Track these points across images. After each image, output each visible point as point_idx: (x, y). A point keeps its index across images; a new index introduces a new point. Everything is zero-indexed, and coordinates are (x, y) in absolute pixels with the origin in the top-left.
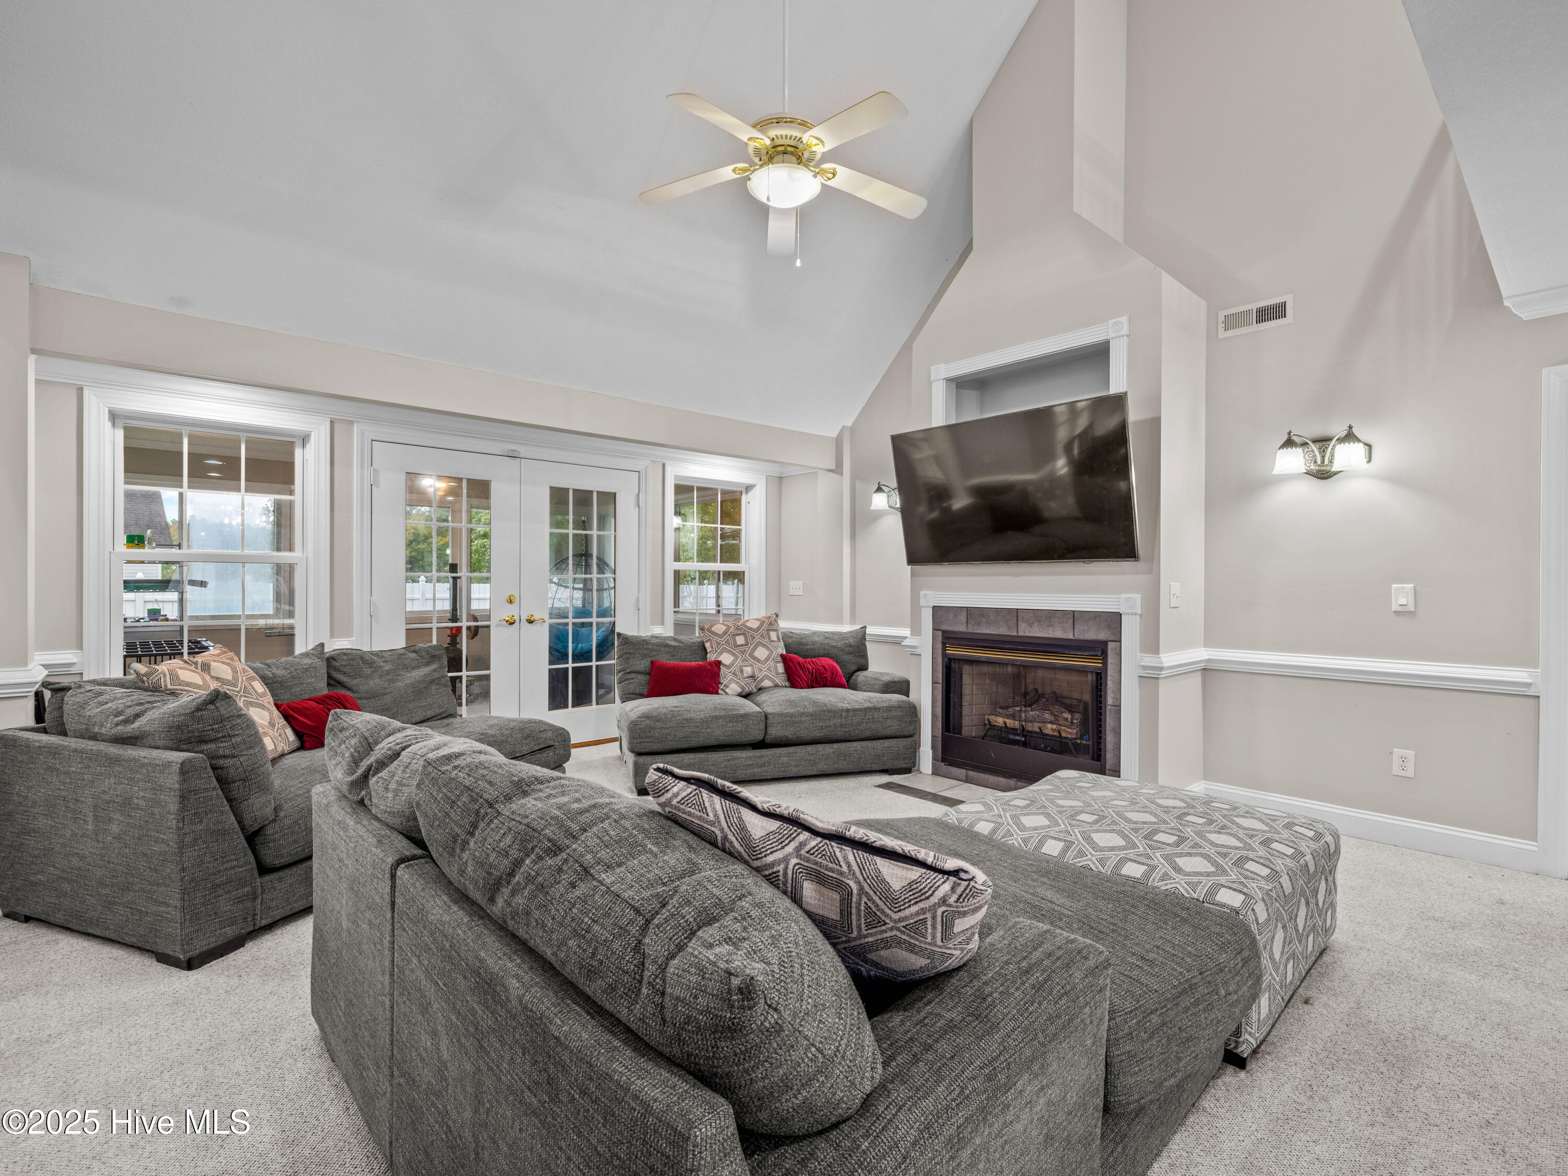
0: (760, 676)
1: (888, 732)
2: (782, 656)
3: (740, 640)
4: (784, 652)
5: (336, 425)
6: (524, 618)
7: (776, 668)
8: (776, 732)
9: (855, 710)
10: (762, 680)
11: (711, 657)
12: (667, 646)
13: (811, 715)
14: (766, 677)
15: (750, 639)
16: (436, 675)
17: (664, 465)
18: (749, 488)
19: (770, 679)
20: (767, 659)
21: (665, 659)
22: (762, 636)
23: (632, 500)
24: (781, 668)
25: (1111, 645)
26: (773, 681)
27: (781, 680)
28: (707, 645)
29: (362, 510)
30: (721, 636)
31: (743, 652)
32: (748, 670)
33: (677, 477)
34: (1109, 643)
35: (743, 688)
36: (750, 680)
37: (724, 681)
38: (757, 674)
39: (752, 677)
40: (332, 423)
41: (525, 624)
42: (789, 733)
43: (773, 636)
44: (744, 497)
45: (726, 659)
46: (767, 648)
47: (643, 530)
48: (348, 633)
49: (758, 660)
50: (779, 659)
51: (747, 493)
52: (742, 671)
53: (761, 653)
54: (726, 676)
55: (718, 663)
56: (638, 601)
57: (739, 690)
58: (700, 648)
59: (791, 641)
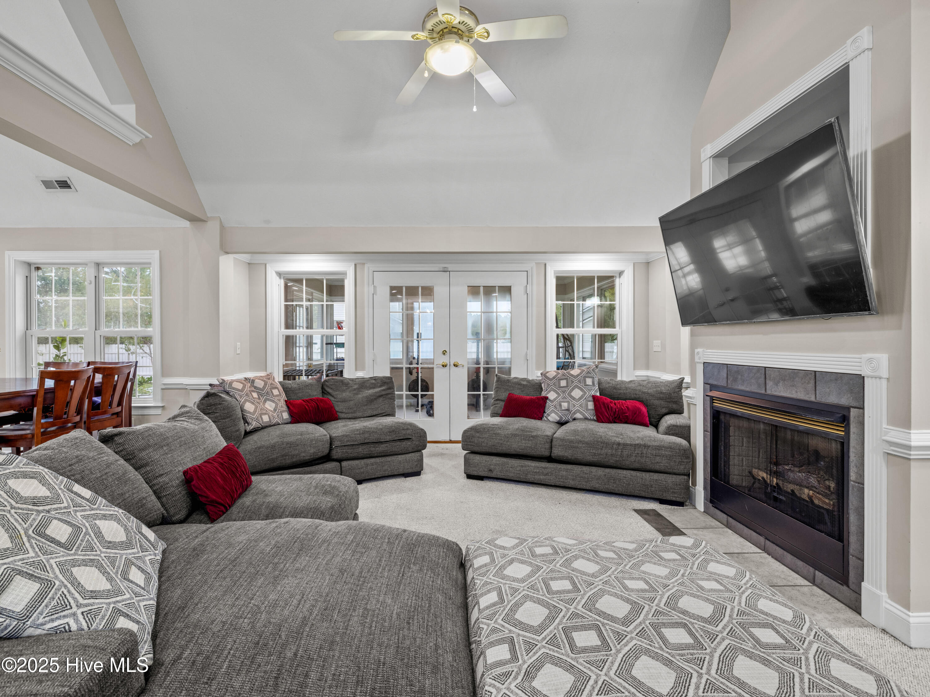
0: (573, 410)
1: (657, 467)
2: (594, 397)
3: (563, 383)
4: (598, 394)
5: (357, 266)
6: (452, 364)
7: (587, 405)
8: (557, 452)
9: (625, 445)
10: (575, 413)
11: (544, 394)
12: (520, 384)
13: (587, 443)
14: (578, 411)
15: (570, 382)
16: (384, 393)
17: (545, 264)
18: (621, 273)
19: (581, 413)
20: (580, 398)
21: (517, 393)
22: (579, 381)
23: (522, 289)
24: (591, 405)
25: (853, 413)
26: (583, 415)
27: (590, 415)
28: (543, 385)
29: (369, 307)
30: (551, 380)
31: (564, 392)
32: (565, 405)
33: (555, 272)
34: (852, 410)
35: (561, 418)
36: (567, 412)
37: (547, 411)
38: (571, 408)
39: (568, 410)
40: (355, 265)
41: (453, 368)
42: (567, 454)
43: (589, 381)
44: (617, 281)
45: (552, 396)
46: (582, 390)
47: (530, 309)
48: (363, 369)
49: (574, 399)
50: (591, 399)
51: (620, 277)
52: (561, 405)
53: (577, 393)
54: (550, 407)
55: (547, 398)
56: (526, 354)
57: (558, 419)
58: (538, 386)
59: (605, 385)
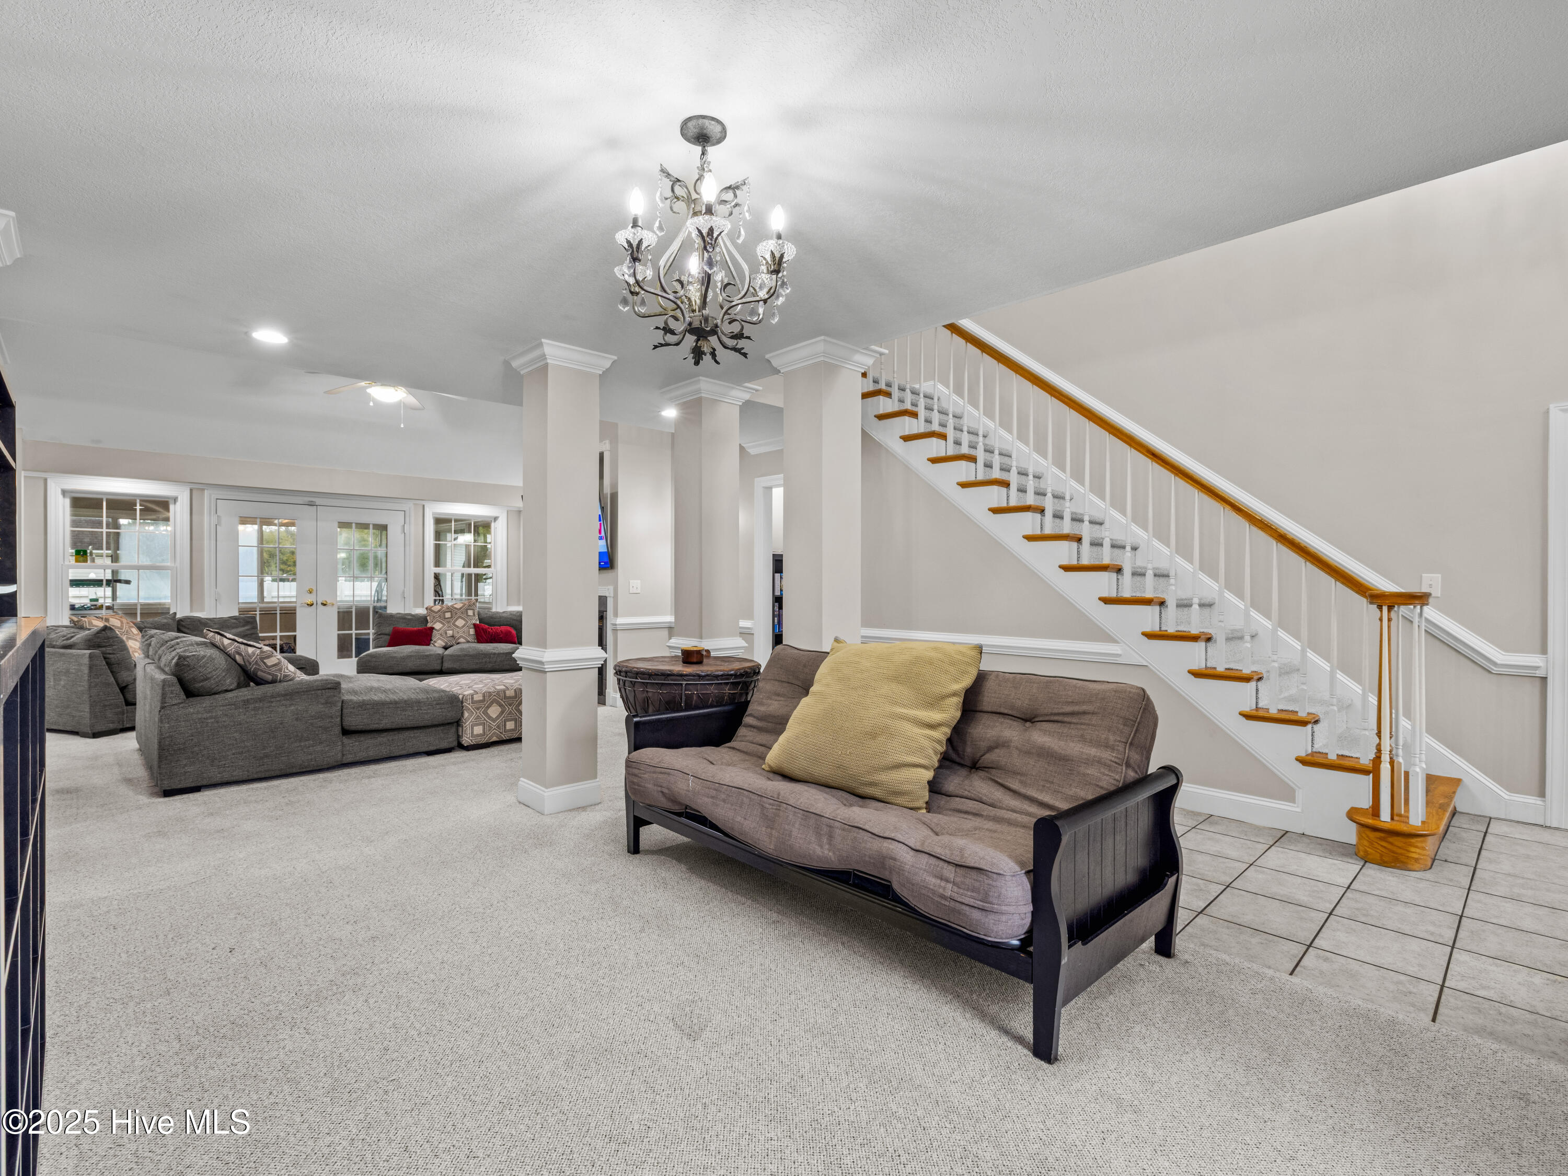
0: (457, 635)
2: (475, 625)
3: (448, 615)
4: (478, 622)
5: (195, 493)
6: (319, 603)
7: (469, 632)
8: (447, 665)
9: (499, 654)
10: (459, 639)
11: (429, 625)
12: (405, 619)
13: (470, 656)
14: (461, 636)
15: (454, 614)
16: (249, 632)
17: (424, 506)
18: (496, 519)
19: (464, 638)
20: (463, 626)
21: (402, 626)
22: (462, 613)
23: (399, 529)
24: (472, 631)
26: (466, 639)
27: (472, 638)
28: (428, 618)
29: (210, 539)
30: (436, 613)
31: (448, 622)
32: (450, 633)
33: (433, 514)
35: (446, 643)
36: (451, 639)
37: (434, 639)
38: (456, 635)
39: (453, 636)
40: (191, 490)
41: (321, 608)
42: (456, 665)
43: (470, 613)
44: (493, 525)
45: (438, 626)
46: (464, 619)
47: (407, 548)
48: (202, 610)
49: (458, 627)
50: (472, 626)
51: (495, 521)
52: (446, 633)
53: (460, 623)
54: (436, 636)
55: (432, 629)
56: (404, 592)
57: (444, 644)
58: (424, 619)
59: (484, 616)
